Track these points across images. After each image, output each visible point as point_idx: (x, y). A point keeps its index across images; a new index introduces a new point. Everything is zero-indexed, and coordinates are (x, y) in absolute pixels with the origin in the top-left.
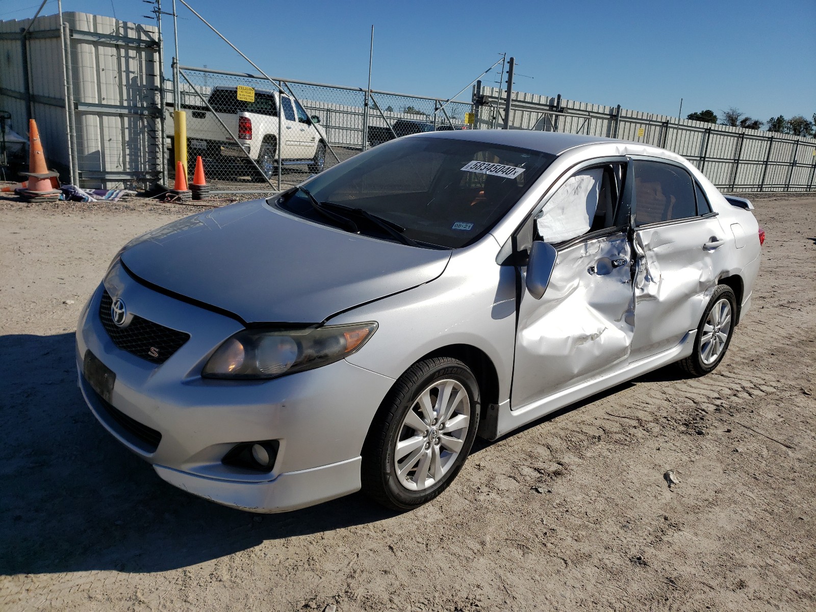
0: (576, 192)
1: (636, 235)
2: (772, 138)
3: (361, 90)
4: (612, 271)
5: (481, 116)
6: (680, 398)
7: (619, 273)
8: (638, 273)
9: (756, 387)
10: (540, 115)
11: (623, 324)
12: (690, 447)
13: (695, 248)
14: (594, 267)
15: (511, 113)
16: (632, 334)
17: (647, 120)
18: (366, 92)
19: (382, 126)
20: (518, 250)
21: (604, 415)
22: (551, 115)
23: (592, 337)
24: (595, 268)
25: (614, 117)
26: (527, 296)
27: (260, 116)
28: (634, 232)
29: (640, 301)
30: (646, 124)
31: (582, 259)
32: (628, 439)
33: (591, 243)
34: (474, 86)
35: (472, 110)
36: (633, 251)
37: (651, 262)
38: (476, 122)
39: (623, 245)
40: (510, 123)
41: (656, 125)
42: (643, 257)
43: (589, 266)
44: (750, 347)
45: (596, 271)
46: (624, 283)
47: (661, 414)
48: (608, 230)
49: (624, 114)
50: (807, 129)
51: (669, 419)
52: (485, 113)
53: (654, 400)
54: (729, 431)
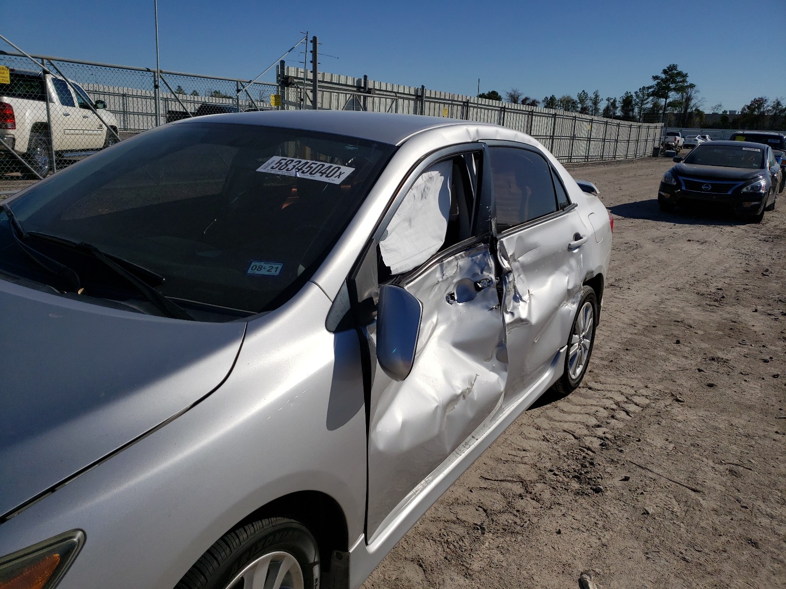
0: (424, 195)
1: (500, 244)
2: (555, 114)
3: (149, 70)
4: (475, 296)
5: (288, 97)
6: (558, 434)
7: (485, 298)
8: (506, 294)
9: (629, 400)
10: (348, 96)
11: (495, 363)
12: (594, 518)
13: (560, 251)
14: (453, 294)
15: (319, 94)
16: (505, 374)
17: (449, 100)
18: (154, 72)
19: (178, 110)
20: (360, 300)
21: (479, 480)
22: (359, 96)
23: (463, 395)
24: (455, 294)
25: (419, 97)
26: (379, 373)
27: (26, 101)
28: (496, 241)
29: (511, 329)
30: (449, 104)
31: (439, 284)
32: (518, 521)
33: (448, 262)
34: (278, 66)
35: (278, 91)
36: (498, 267)
37: (517, 275)
38: (283, 104)
39: (486, 259)
40: (319, 105)
41: (458, 105)
42: (510, 272)
43: (447, 292)
44: (603, 343)
45: (456, 298)
46: (492, 309)
47: (544, 465)
48: (466, 242)
49: (428, 95)
50: (574, 107)
51: (556, 472)
52: (292, 94)
53: (531, 442)
54: (626, 479)
